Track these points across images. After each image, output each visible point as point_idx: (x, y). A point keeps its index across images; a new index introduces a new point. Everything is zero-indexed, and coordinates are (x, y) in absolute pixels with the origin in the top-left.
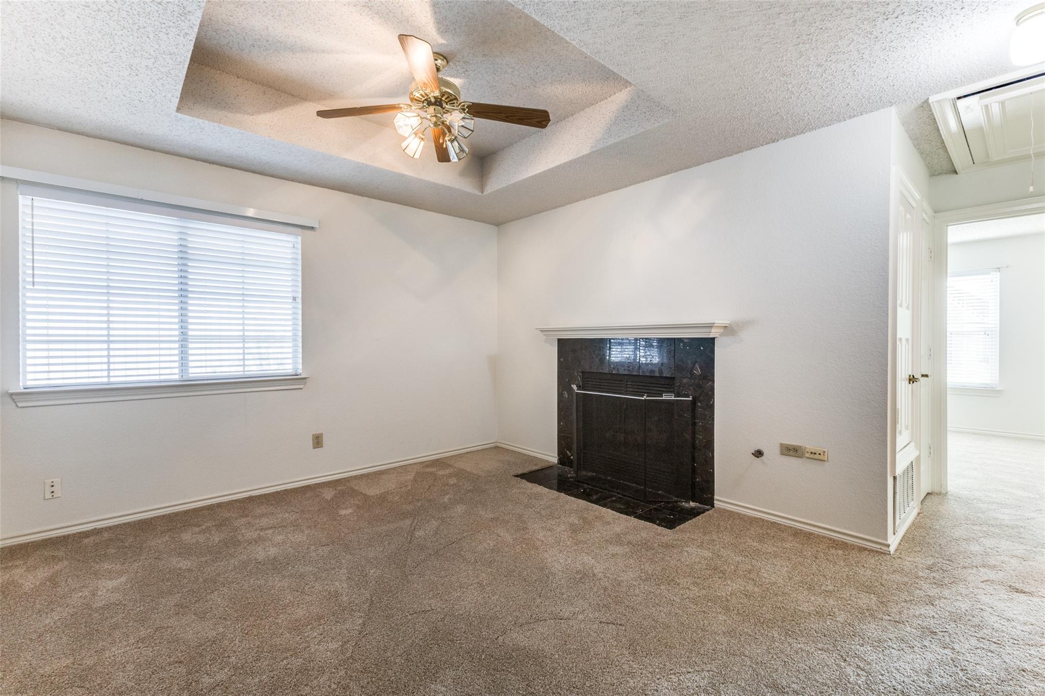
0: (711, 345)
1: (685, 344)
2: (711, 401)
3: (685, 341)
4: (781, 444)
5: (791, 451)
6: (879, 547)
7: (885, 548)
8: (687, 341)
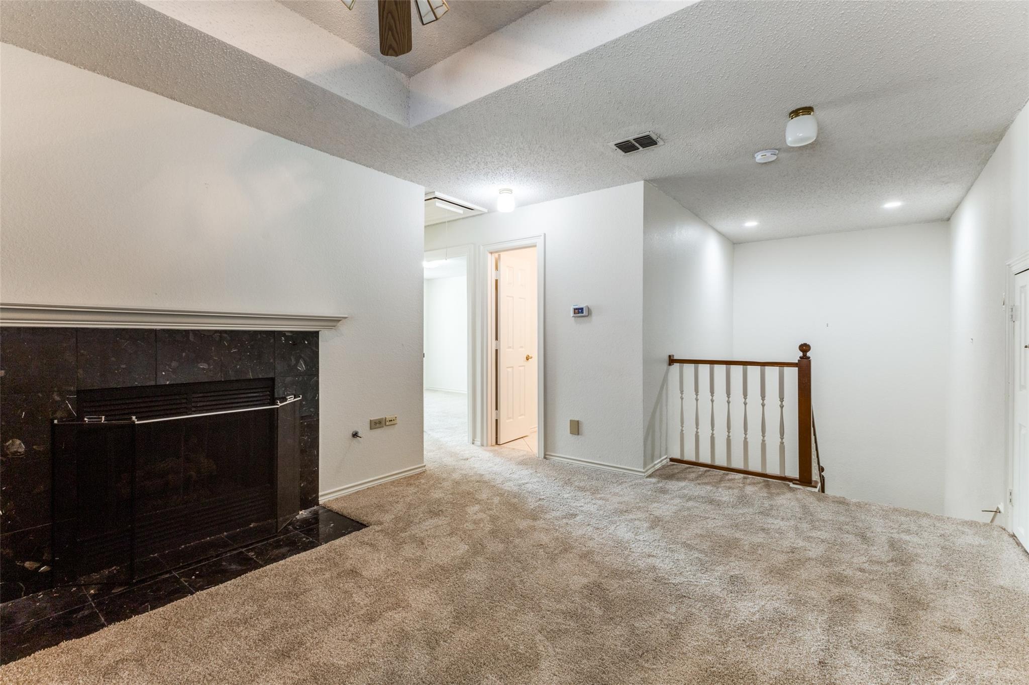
0: (316, 339)
1: (287, 338)
2: (316, 396)
3: (287, 334)
4: (371, 420)
5: (376, 424)
6: (421, 469)
7: (424, 468)
8: (289, 334)
